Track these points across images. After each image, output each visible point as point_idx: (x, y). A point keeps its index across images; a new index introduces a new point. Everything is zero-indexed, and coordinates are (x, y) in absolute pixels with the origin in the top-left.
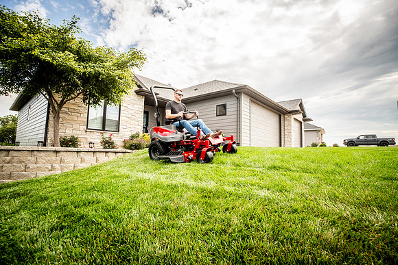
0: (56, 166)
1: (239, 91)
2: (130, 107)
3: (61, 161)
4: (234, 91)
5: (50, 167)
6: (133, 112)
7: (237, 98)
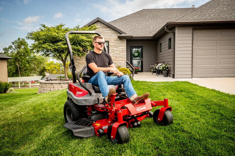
0: (51, 89)
2: (115, 49)
3: (53, 87)
4: (165, 28)
5: (49, 90)
6: (118, 52)
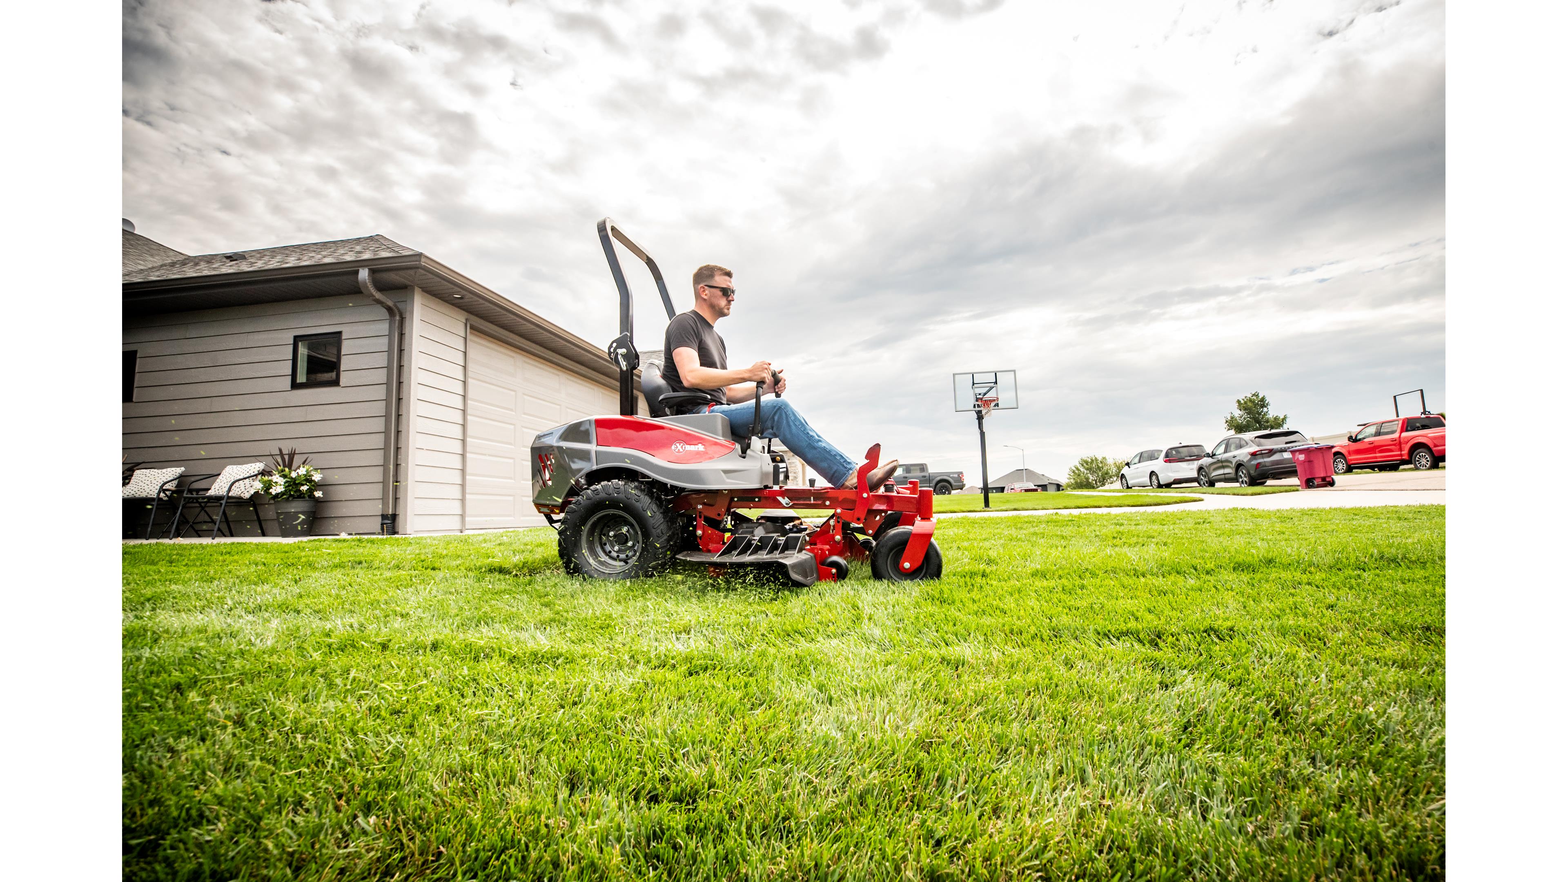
1: (393, 277)
4: (364, 274)
7: (390, 310)
